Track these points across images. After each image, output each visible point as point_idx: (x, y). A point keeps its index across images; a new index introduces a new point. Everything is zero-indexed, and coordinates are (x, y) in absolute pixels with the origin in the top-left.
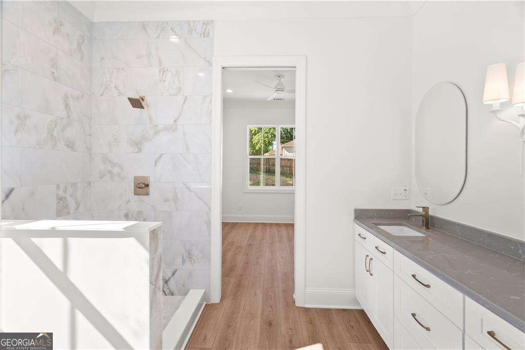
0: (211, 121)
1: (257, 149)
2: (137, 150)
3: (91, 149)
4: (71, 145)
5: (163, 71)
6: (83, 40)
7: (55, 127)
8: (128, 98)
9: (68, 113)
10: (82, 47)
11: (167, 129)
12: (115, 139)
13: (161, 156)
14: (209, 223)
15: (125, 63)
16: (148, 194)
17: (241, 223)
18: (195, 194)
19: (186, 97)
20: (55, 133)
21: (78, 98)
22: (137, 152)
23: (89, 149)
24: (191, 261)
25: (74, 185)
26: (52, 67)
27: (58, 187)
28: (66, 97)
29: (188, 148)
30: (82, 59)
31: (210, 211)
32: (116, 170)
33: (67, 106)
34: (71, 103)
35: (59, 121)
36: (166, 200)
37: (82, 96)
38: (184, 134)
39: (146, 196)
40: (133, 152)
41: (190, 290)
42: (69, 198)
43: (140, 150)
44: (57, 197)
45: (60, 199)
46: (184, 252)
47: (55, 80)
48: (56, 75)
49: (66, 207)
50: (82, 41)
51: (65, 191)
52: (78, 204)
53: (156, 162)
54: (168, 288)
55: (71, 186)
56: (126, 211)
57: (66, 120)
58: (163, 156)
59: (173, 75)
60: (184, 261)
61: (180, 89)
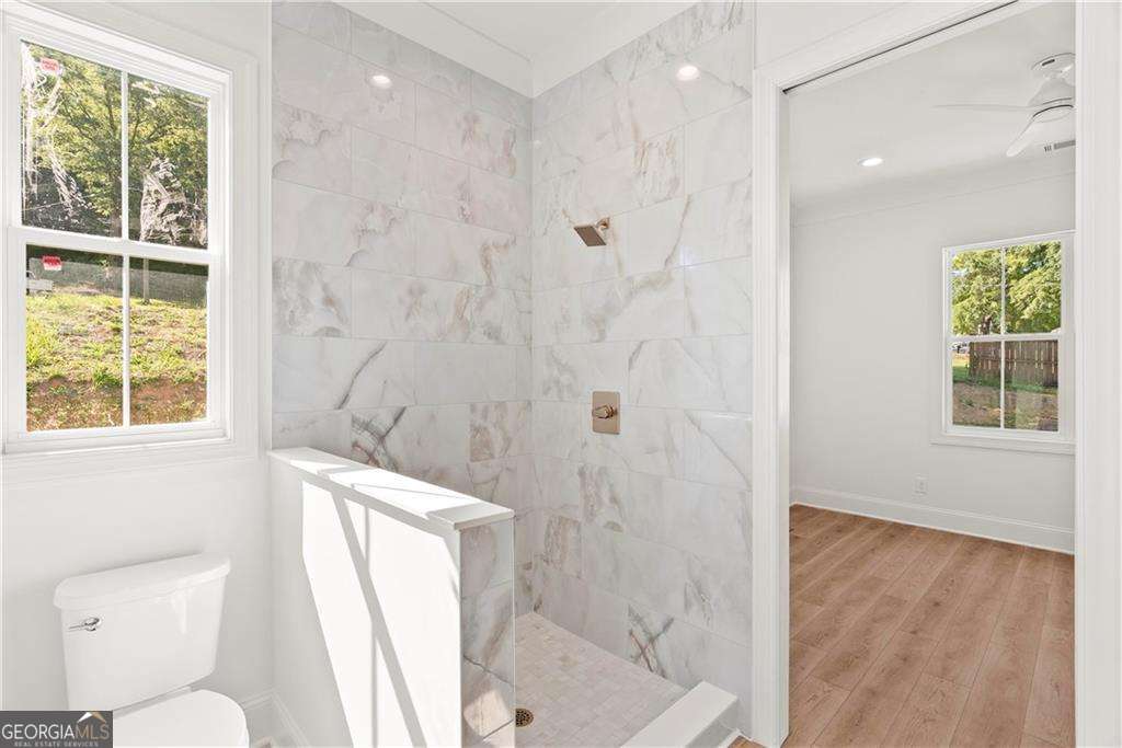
0: (749, 247)
1: (1026, 317)
2: (595, 338)
3: (531, 339)
4: (493, 334)
5: (642, 152)
6: (515, 137)
7: (468, 302)
8: (576, 229)
9: (489, 276)
10: (513, 152)
11: (651, 284)
12: (564, 317)
13: (640, 347)
14: (746, 522)
15: (578, 158)
16: (615, 432)
17: (923, 530)
18: (713, 441)
19: (689, 196)
20: (467, 315)
21: (506, 246)
22: (597, 341)
23: (528, 339)
24: (703, 609)
25: (501, 405)
26: (462, 199)
27: (473, 408)
28: (485, 248)
29: (694, 325)
30: (513, 172)
31: (751, 491)
32: (565, 379)
33: (487, 263)
34: (494, 257)
35: (474, 292)
36: (651, 450)
37: (514, 242)
38: (687, 291)
39: (613, 436)
40: (592, 341)
41: (701, 681)
42: (492, 430)
43: (602, 337)
44: (471, 426)
45: (476, 430)
46: (689, 582)
47: (467, 221)
48: (467, 212)
49: (487, 444)
50: (511, 140)
51: (485, 417)
52: (508, 441)
53: (631, 361)
54: (655, 657)
55: (496, 407)
56: (582, 464)
57: (484, 288)
58: (643, 346)
59: (661, 153)
60: (687, 605)
61: (675, 182)
